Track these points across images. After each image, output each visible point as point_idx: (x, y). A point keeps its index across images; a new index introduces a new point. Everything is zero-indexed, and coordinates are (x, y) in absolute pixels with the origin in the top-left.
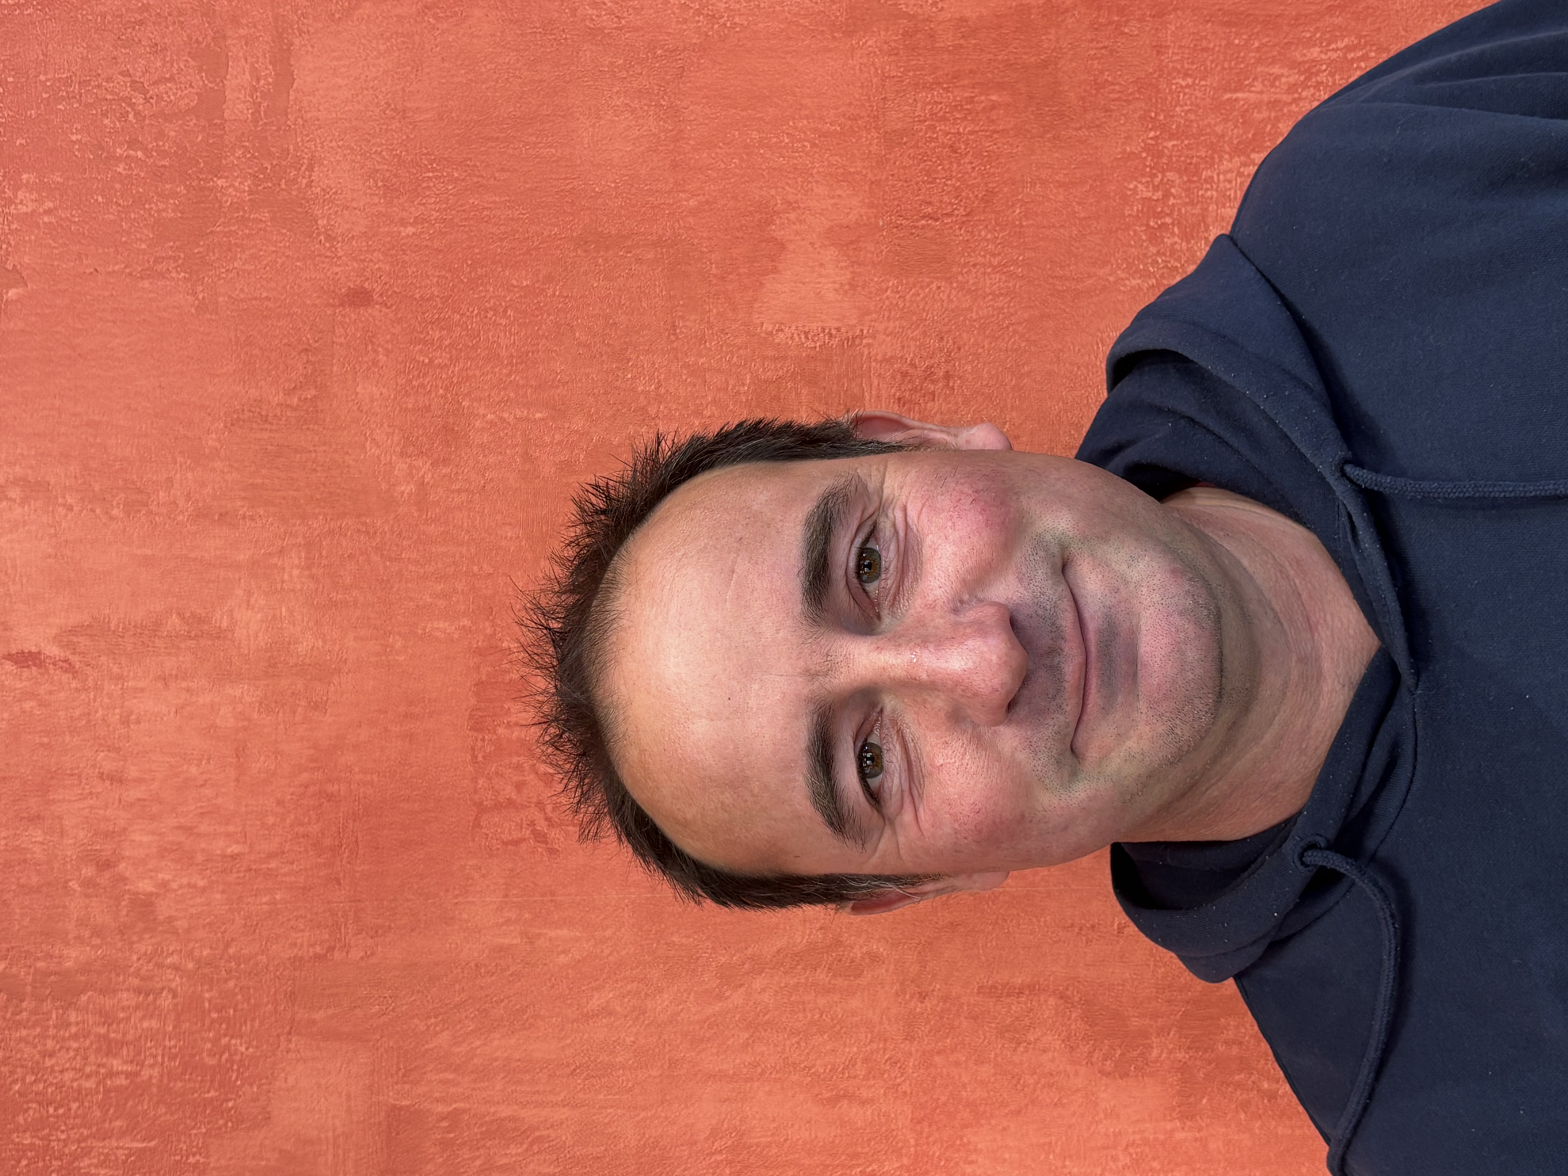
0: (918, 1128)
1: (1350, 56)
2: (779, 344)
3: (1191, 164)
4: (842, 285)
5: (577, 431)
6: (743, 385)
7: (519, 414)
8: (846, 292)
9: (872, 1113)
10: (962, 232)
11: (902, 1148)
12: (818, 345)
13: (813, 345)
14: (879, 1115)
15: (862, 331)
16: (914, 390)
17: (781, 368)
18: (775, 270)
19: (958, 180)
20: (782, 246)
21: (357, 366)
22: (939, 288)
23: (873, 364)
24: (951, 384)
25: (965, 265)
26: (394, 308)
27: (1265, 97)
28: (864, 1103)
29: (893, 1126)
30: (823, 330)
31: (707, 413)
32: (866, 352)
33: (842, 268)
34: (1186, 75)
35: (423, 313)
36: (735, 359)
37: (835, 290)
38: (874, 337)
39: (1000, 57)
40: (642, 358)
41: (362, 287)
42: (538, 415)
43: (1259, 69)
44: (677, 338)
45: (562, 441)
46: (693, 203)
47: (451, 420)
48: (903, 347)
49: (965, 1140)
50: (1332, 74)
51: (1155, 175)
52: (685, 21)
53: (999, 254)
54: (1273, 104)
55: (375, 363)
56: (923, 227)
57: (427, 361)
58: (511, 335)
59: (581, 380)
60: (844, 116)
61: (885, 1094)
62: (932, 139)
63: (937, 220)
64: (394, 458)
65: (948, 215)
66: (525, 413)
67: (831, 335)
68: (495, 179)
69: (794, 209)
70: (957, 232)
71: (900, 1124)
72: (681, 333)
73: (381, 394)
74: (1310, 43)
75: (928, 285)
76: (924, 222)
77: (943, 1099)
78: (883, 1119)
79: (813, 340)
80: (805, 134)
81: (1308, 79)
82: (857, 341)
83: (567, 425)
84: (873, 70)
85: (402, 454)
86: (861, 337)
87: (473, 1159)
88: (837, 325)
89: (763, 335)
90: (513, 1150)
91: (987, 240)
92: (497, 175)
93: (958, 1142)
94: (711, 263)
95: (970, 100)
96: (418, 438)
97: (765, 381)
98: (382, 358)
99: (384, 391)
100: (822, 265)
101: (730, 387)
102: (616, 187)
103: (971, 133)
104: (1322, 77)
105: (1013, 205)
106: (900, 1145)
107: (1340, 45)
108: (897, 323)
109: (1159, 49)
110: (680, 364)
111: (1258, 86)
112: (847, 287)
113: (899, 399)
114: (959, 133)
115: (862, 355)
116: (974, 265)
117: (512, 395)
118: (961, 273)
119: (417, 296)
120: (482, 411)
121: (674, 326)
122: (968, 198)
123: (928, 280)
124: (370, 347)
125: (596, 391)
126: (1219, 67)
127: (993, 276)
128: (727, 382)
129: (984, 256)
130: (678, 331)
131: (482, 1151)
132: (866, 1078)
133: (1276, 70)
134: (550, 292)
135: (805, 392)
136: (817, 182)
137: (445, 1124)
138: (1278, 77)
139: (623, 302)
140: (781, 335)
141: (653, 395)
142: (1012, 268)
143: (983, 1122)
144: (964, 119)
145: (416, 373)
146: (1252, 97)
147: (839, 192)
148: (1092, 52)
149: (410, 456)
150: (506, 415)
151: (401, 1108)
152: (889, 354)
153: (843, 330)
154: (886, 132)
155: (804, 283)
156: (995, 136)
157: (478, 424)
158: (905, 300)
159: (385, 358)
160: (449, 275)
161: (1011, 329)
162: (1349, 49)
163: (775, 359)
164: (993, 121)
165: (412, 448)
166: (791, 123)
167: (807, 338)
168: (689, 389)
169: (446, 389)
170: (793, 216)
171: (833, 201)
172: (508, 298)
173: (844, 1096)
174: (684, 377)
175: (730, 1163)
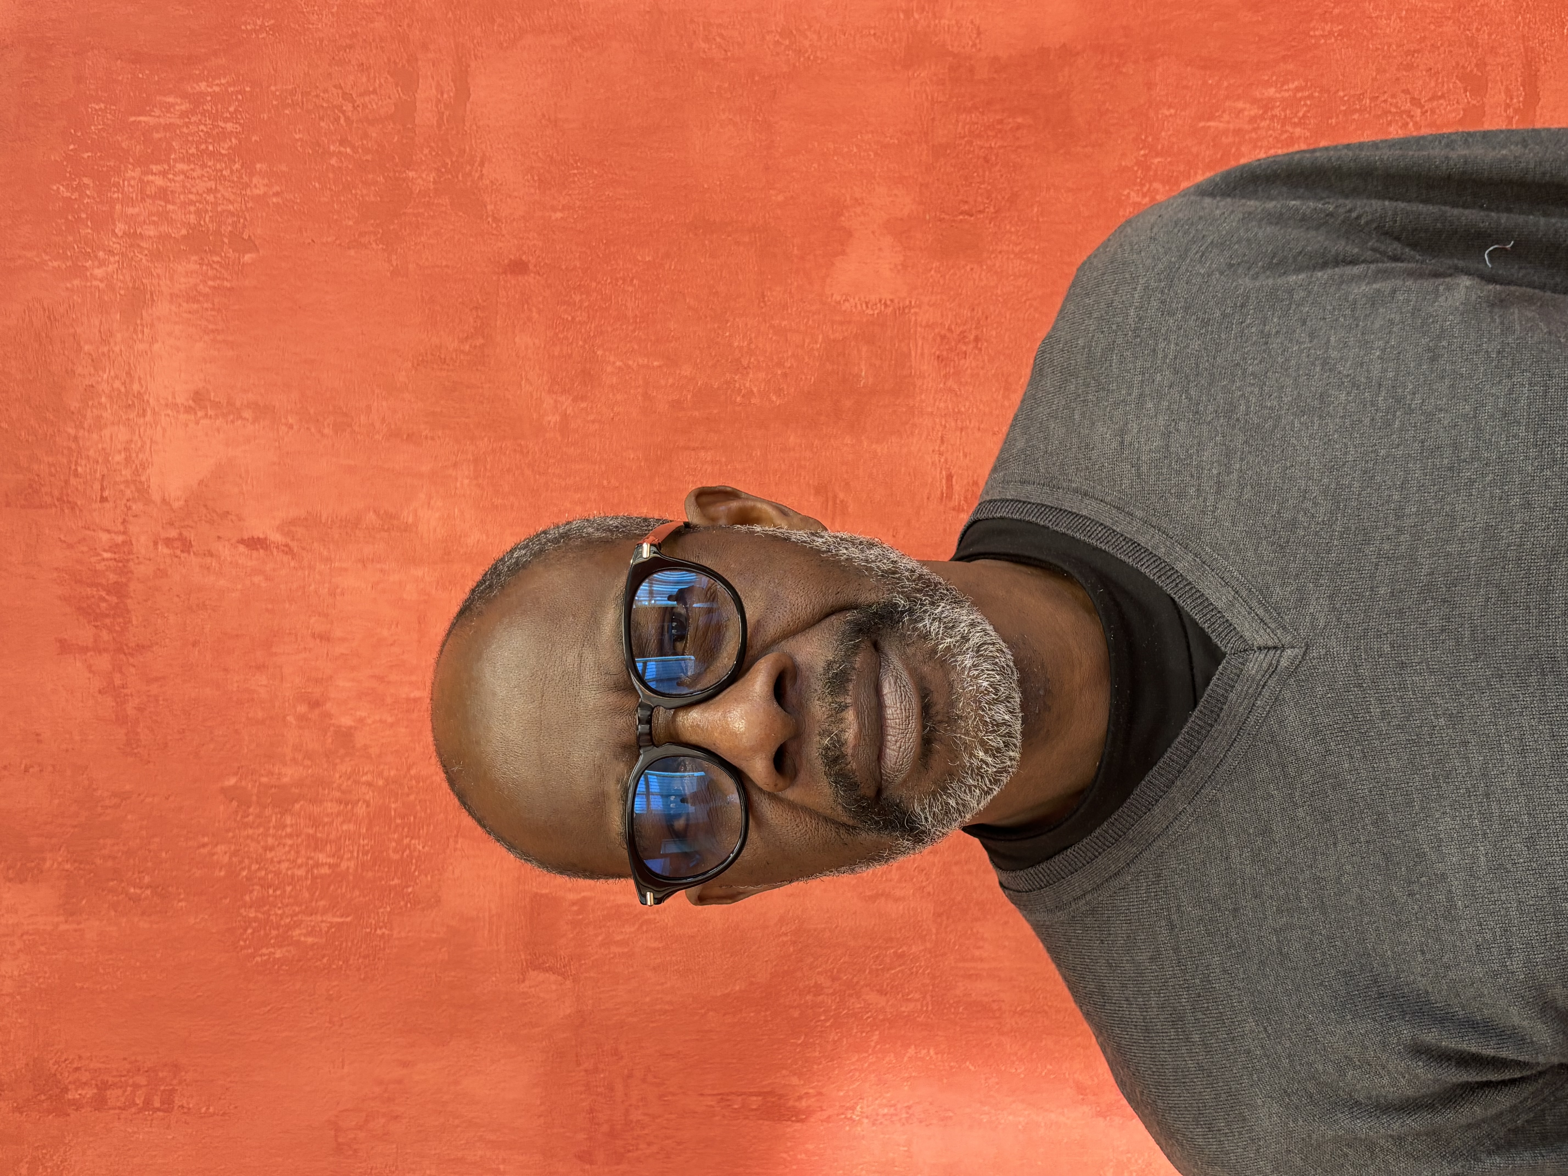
0: (939, 920)
1: (1299, 95)
2: (845, 311)
3: (1172, 177)
4: (896, 265)
5: (686, 377)
6: (816, 342)
7: (641, 361)
8: (899, 271)
9: (904, 909)
10: (992, 225)
11: (926, 935)
12: (876, 312)
13: (871, 312)
14: (908, 909)
15: (910, 302)
16: (951, 350)
17: (847, 330)
18: (843, 253)
19: (989, 184)
20: (850, 234)
21: (516, 322)
22: (972, 269)
23: (919, 329)
24: (979, 346)
25: (992, 252)
26: (545, 276)
27: (1231, 126)
28: (897, 900)
29: (919, 918)
30: (880, 301)
31: (788, 364)
32: (913, 319)
33: (896, 252)
34: (1170, 107)
35: (568, 281)
36: (810, 322)
37: (891, 269)
38: (920, 307)
39: (1025, 89)
40: (737, 320)
41: (521, 259)
42: (656, 364)
43: (1227, 104)
44: (766, 305)
45: (674, 384)
46: (780, 198)
47: (588, 366)
48: (942, 315)
49: (975, 930)
50: (1284, 110)
51: (1144, 185)
52: (778, 54)
53: (1020, 243)
54: (1238, 132)
55: (529, 319)
56: (961, 220)
57: (570, 318)
58: (636, 299)
59: (689, 336)
60: (901, 131)
61: (914, 894)
62: (969, 152)
63: (971, 216)
64: (543, 393)
65: (980, 212)
66: (646, 361)
67: (886, 305)
68: (626, 175)
69: (859, 204)
70: (988, 226)
71: (925, 917)
72: (769, 300)
73: (534, 344)
74: (1267, 84)
75: (964, 267)
76: (961, 217)
77: (959, 898)
78: (912, 913)
79: (872, 309)
80: (870, 144)
81: (1265, 112)
82: (906, 311)
83: (678, 372)
84: (924, 96)
85: (550, 391)
86: (910, 306)
87: (596, 935)
88: (891, 297)
89: (833, 303)
90: (628, 929)
91: (1011, 233)
92: (628, 173)
93: (969, 932)
94: (793, 246)
95: (1001, 122)
96: (562, 379)
97: (834, 341)
98: (535, 315)
99: (537, 341)
100: (880, 249)
101: (806, 345)
102: (721, 185)
103: (1000, 147)
104: (1277, 111)
105: (1032, 205)
106: (924, 933)
107: (1292, 86)
108: (939, 297)
109: (1150, 86)
110: (768, 325)
111: (1226, 117)
112: (900, 267)
113: (938, 357)
114: (991, 147)
115: (910, 321)
116: (1000, 252)
117: (636, 347)
118: (990, 258)
119: (564, 267)
120: (612, 359)
121: (763, 296)
122: (996, 198)
123: (963, 263)
124: (526, 306)
125: (701, 346)
126: (1196, 102)
127: (1015, 261)
128: (804, 341)
129: (1009, 245)
130: (766, 299)
131: (603, 930)
132: (900, 881)
133: (1240, 105)
134: (667, 267)
135: (864, 349)
136: (878, 184)
137: (575, 908)
138: (1241, 111)
139: (724, 275)
140: (847, 304)
141: (745, 349)
142: (1030, 255)
143: (989, 917)
144: (995, 136)
145: (561, 328)
146: (1222, 126)
147: (896, 192)
148: (1097, 87)
149: (556, 393)
150: (631, 363)
151: (542, 896)
152: (931, 321)
153: (896, 301)
154: (933, 146)
155: (866, 263)
156: (1020, 150)
157: (609, 369)
158: (945, 279)
159: (537, 316)
160: (589, 252)
161: (1028, 303)
162: (1298, 89)
163: (842, 323)
164: (1018, 139)
165: (557, 387)
166: (859, 137)
167: (867, 307)
168: (774, 345)
169: (585, 341)
170: (859, 210)
171: (891, 199)
172: (634, 271)
173: (882, 895)
174: (770, 336)
175: (794, 943)
